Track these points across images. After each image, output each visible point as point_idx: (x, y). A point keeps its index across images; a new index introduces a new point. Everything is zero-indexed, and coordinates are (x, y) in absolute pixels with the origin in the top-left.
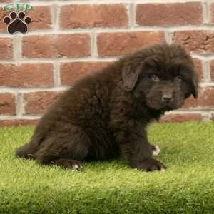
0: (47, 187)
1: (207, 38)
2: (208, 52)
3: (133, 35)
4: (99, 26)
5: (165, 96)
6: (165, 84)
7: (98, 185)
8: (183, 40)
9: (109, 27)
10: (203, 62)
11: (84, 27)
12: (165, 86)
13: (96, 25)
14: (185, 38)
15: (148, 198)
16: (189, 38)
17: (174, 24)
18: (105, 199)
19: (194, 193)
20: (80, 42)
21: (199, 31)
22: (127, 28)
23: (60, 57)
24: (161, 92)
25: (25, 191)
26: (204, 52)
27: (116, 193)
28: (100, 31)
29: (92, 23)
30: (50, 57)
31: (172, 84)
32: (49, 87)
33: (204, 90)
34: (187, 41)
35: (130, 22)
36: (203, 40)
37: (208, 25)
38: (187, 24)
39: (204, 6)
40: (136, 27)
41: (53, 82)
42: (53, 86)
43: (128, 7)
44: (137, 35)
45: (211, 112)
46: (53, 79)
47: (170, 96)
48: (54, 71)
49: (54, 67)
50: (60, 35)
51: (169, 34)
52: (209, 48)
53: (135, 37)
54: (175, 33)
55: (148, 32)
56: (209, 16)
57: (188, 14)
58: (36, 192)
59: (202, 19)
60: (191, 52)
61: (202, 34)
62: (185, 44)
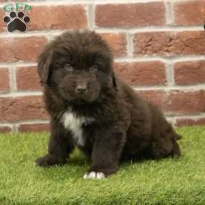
0: (4, 198)
1: (171, 39)
2: (171, 54)
4: (57, 29)
5: (79, 87)
6: (79, 73)
7: (57, 195)
8: (145, 42)
10: (166, 66)
12: (79, 76)
13: (53, 27)
14: (147, 40)
16: (151, 40)
17: (136, 25)
20: (37, 46)
21: (162, 32)
23: (16, 61)
24: (74, 83)
26: (168, 54)
28: (57, 33)
29: (49, 25)
30: (5, 61)
31: (86, 74)
32: (5, 93)
33: (168, 94)
34: (149, 43)
35: (88, 24)
36: (166, 41)
37: (171, 26)
38: (150, 25)
39: (167, 6)
41: (9, 87)
42: (9, 92)
43: (86, 8)
45: (176, 118)
46: (9, 84)
47: (84, 87)
48: (10, 76)
49: (10, 71)
51: (131, 36)
52: (172, 50)
54: (136, 35)
55: (108, 34)
56: (173, 18)
57: (149, 14)
59: (165, 20)
60: (154, 55)
61: (165, 35)
62: (148, 46)
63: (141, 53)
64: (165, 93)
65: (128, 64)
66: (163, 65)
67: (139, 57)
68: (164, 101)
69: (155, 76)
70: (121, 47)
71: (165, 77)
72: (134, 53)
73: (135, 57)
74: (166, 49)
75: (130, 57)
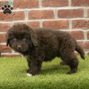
0: (24, 81)
1: (86, 22)
2: (86, 28)
3: (56, 22)
5: (18, 47)
7: (43, 80)
9: (47, 18)
11: (37, 19)
13: (42, 18)
14: (77, 23)
15: (63, 85)
16: (78, 23)
17: (72, 17)
18: (46, 85)
19: (81, 83)
21: (83, 20)
22: (54, 19)
24: (17, 45)
25: (16, 82)
26: (85, 28)
27: (50, 83)
28: (44, 20)
29: (40, 17)
33: (85, 43)
35: (55, 17)
36: (84, 23)
38: (78, 17)
40: (58, 18)
43: (54, 11)
44: (58, 22)
45: (87, 52)
50: (28, 22)
51: (71, 21)
52: (86, 26)
53: (57, 23)
54: (73, 21)
55: (62, 21)
56: (87, 14)
57: (78, 13)
58: (20, 82)
59: (84, 15)
60: (80, 28)
61: (84, 21)
62: (77, 25)
63: (74, 27)
64: (83, 42)
65: (69, 32)
66: (83, 32)
67: (74, 29)
68: (83, 45)
69: (80, 36)
70: (67, 25)
71: (83, 37)
72: (72, 27)
73: (72, 29)
74: (84, 26)
75: (70, 29)
